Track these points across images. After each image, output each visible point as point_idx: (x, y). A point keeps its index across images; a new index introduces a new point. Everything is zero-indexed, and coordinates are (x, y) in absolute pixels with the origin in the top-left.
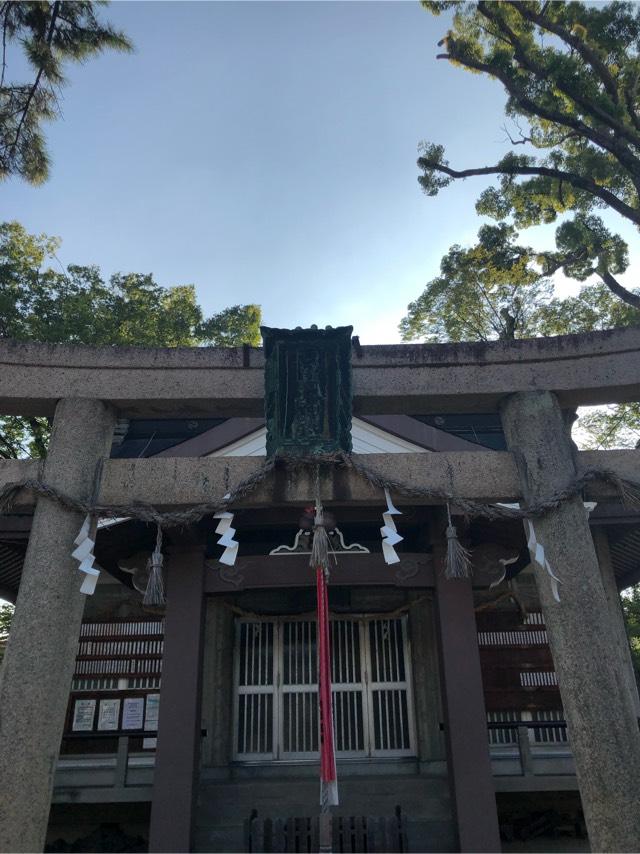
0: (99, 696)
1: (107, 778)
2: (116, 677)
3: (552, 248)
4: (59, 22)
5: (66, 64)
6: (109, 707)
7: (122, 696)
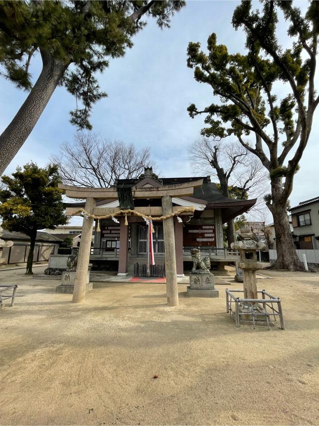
0: (112, 241)
1: (113, 256)
2: (115, 237)
3: (231, 127)
4: (89, 94)
5: (92, 104)
6: (114, 243)
7: (116, 241)
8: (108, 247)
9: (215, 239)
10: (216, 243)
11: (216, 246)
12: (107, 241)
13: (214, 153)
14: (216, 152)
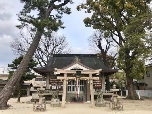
0: (54, 86)
2: (56, 84)
6: (55, 87)
7: (56, 86)
8: (52, 89)
9: (102, 85)
10: (102, 87)
11: (102, 89)
12: (52, 86)
13: (99, 40)
14: (100, 39)
